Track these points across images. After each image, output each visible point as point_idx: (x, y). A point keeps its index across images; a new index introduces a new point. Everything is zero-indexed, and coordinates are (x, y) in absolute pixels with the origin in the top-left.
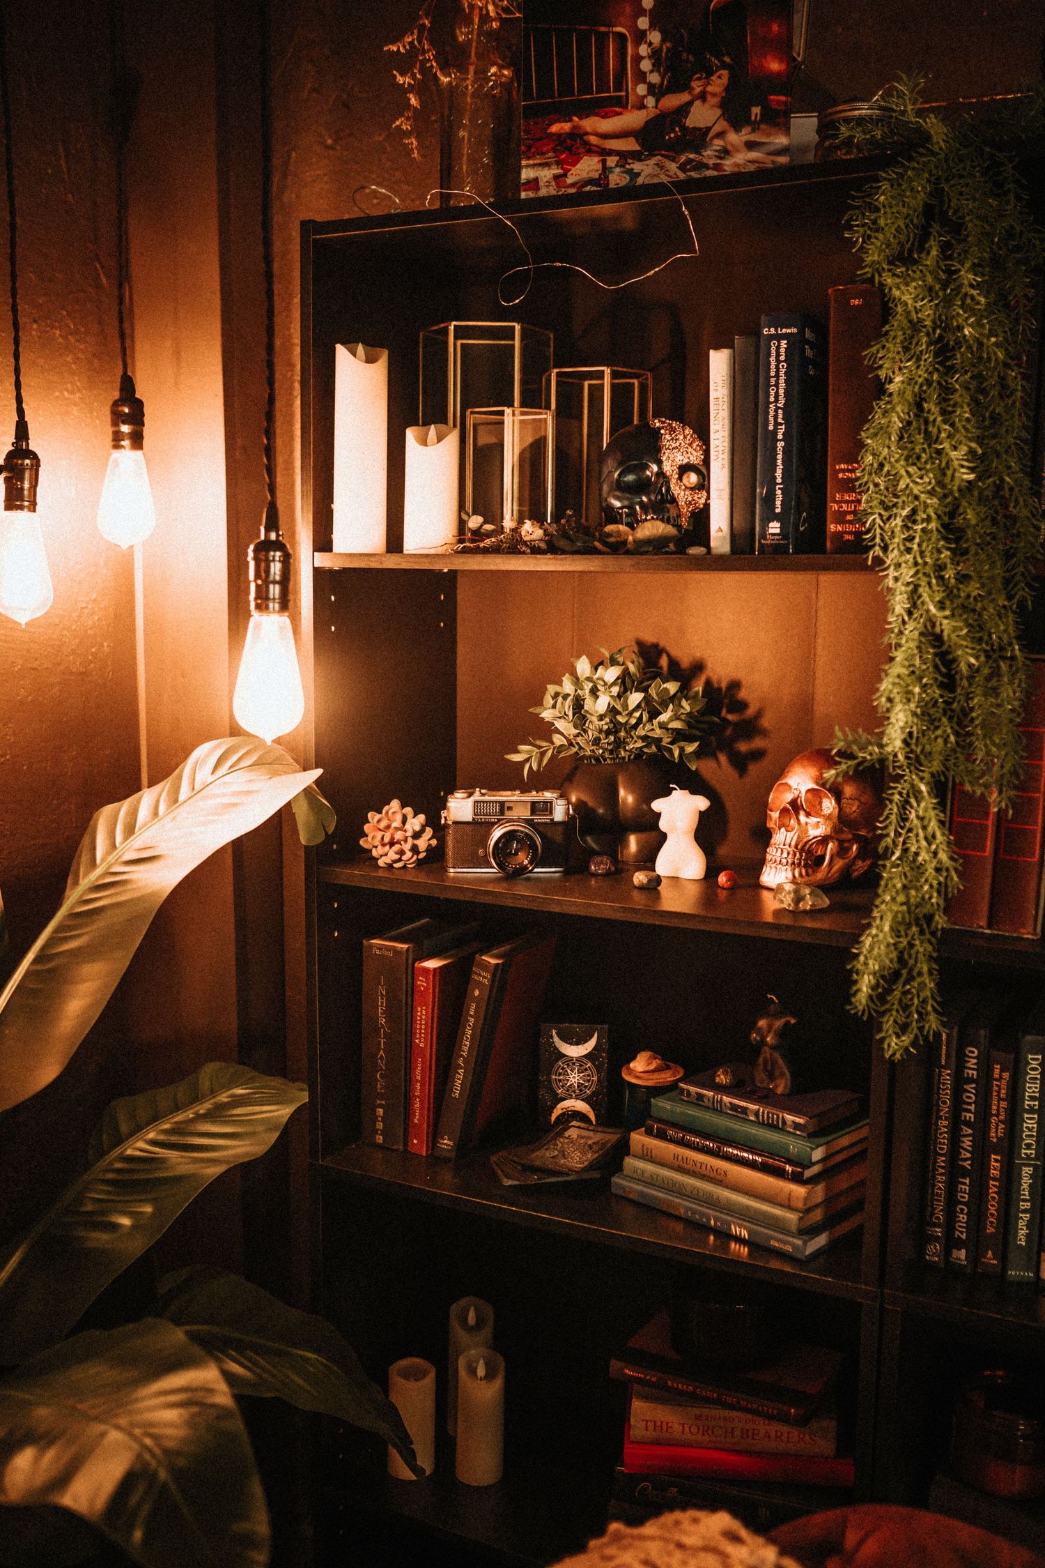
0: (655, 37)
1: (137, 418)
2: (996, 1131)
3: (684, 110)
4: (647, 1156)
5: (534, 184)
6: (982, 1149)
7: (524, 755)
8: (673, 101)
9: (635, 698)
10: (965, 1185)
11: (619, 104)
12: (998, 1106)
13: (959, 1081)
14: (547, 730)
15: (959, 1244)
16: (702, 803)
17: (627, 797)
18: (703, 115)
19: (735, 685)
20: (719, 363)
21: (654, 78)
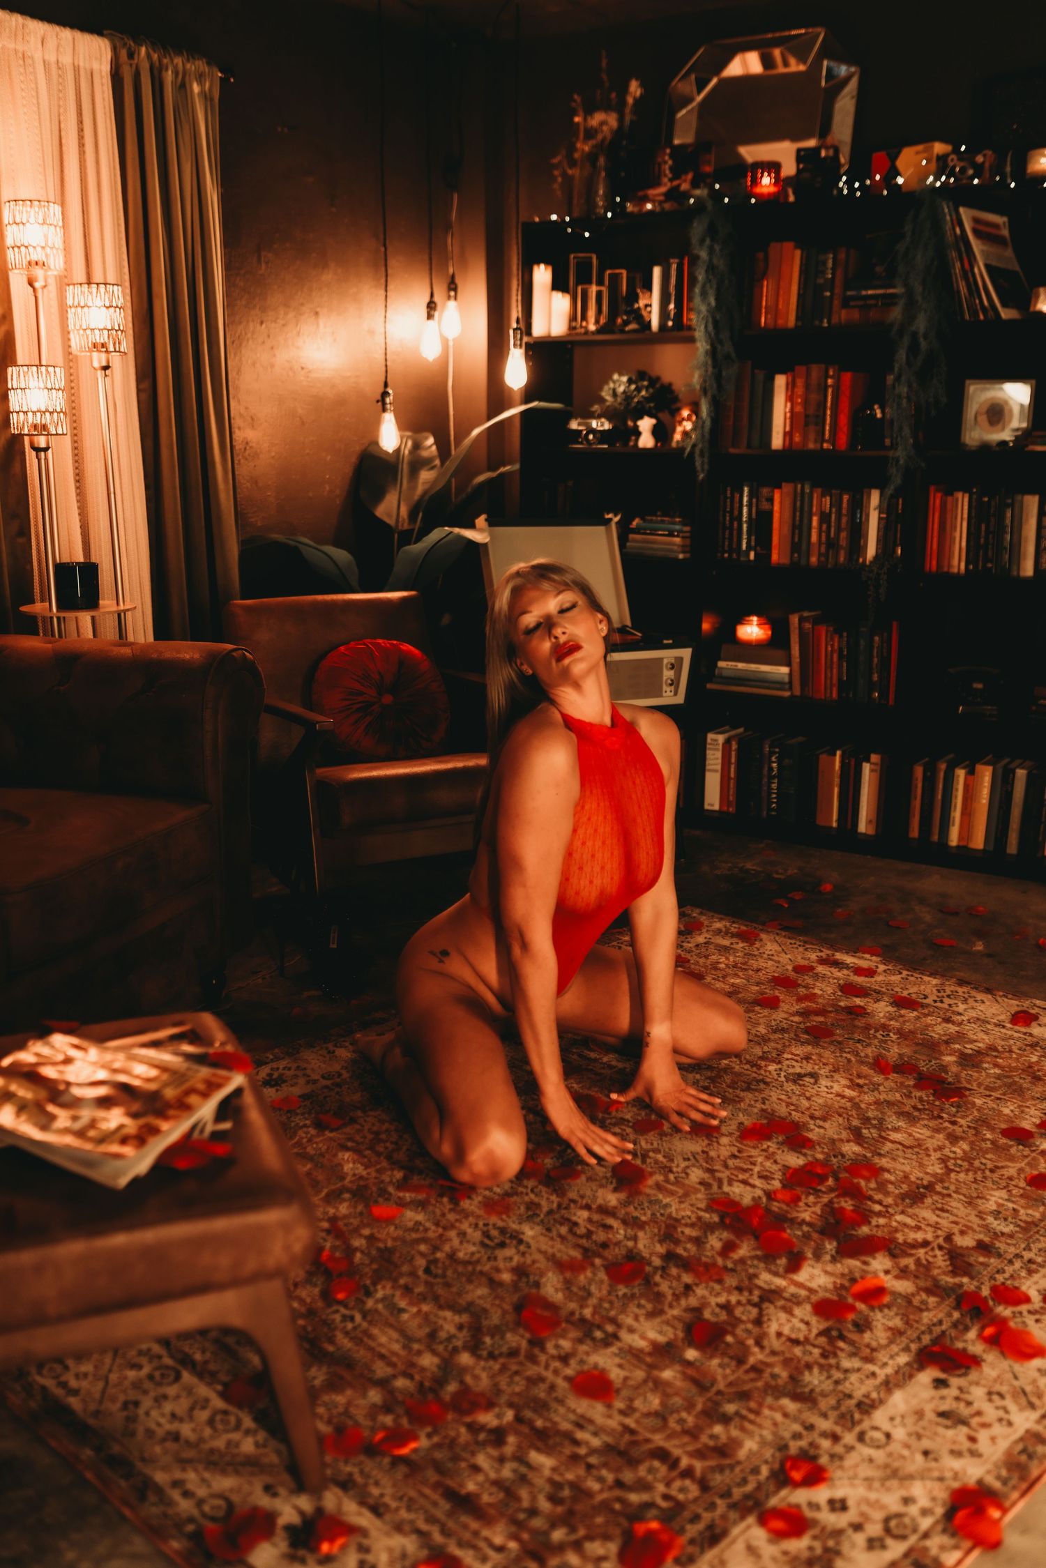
0: (670, 162)
1: (455, 290)
2: (736, 513)
3: (679, 186)
4: (635, 541)
6: (732, 520)
7: (596, 408)
8: (675, 183)
9: (633, 387)
10: (727, 532)
11: (659, 185)
12: (737, 505)
13: (726, 498)
14: (603, 400)
15: (726, 552)
16: (653, 421)
17: (630, 423)
18: (685, 187)
19: (670, 385)
20: (657, 272)
21: (670, 176)
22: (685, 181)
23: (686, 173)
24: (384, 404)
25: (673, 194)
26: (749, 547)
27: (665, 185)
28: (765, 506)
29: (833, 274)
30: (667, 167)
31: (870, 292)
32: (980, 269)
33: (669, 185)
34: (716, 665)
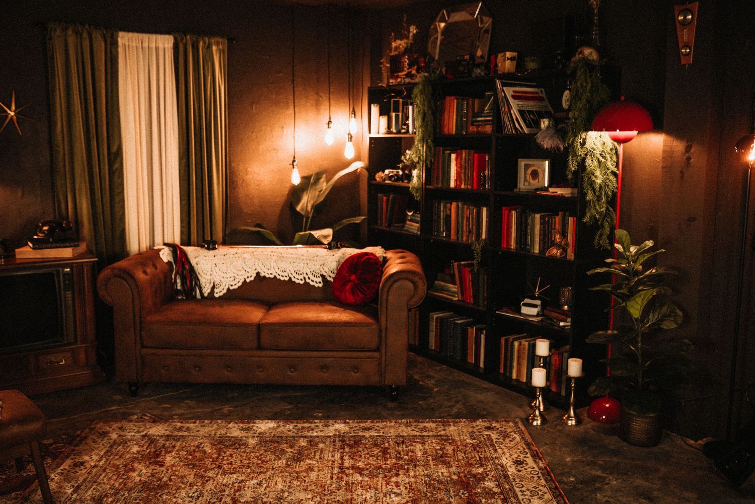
0: (407, 62)
2: (439, 214)
3: (411, 71)
5: (392, 83)
6: (437, 218)
8: (410, 70)
10: (436, 223)
11: (403, 71)
12: (439, 211)
13: (435, 208)
15: (435, 232)
18: (414, 72)
20: (410, 108)
21: (407, 67)
22: (413, 69)
23: (414, 66)
24: (293, 165)
25: (409, 75)
26: (443, 231)
27: (406, 71)
28: (448, 212)
29: (467, 111)
30: (406, 63)
31: (480, 119)
32: (515, 112)
33: (407, 71)
34: (434, 283)
